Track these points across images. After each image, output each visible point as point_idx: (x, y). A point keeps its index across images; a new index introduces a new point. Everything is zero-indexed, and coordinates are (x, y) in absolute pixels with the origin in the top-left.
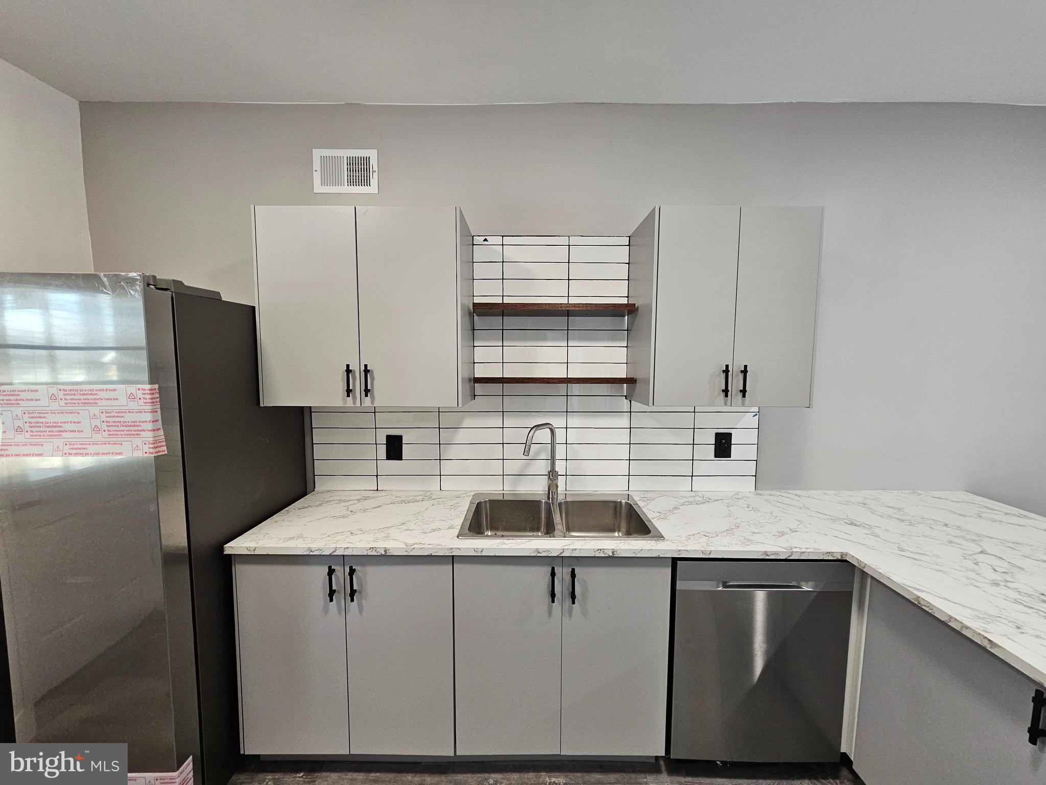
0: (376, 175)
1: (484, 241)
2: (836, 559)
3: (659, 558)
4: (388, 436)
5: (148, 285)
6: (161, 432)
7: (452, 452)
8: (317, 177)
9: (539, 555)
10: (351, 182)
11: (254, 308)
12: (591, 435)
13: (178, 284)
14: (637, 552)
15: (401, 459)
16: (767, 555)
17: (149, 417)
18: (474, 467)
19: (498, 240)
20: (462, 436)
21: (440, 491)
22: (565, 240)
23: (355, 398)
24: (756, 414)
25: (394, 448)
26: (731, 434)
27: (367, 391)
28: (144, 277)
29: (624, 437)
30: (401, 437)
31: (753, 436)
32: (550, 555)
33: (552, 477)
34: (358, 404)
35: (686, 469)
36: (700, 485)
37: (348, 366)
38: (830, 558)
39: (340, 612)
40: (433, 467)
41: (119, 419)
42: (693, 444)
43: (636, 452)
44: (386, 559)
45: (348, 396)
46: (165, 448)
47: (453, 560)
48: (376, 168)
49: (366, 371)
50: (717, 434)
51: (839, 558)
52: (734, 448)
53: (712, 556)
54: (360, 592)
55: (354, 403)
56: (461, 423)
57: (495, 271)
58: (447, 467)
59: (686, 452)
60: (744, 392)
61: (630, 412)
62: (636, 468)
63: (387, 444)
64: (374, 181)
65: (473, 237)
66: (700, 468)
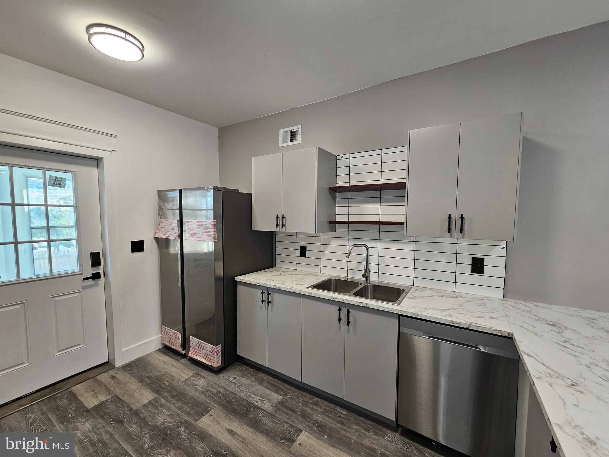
0: (300, 135)
1: (342, 157)
2: (504, 335)
3: (389, 312)
4: (301, 246)
5: (215, 189)
6: (216, 235)
7: (326, 256)
8: (280, 140)
9: (333, 300)
10: (292, 140)
11: (252, 194)
12: (392, 253)
13: (224, 188)
14: (378, 307)
15: (306, 257)
16: (453, 323)
17: (213, 230)
18: (335, 264)
19: (348, 156)
20: (330, 249)
21: (320, 274)
22: (379, 152)
23: (280, 228)
24: (504, 248)
25: (303, 252)
26: (484, 259)
27: (283, 225)
28: (214, 187)
29: (411, 255)
30: (306, 247)
31: (502, 262)
32: (338, 301)
33: (367, 271)
34: (281, 231)
35: (452, 277)
36: (460, 288)
37: (277, 215)
38: (499, 334)
39: (266, 310)
40: (318, 262)
41: (207, 231)
42: (456, 263)
43: (418, 265)
44: (279, 291)
45: (277, 227)
46: (217, 240)
47: (302, 296)
48: (300, 133)
49: (283, 217)
50: (473, 259)
51: (507, 335)
52: (485, 268)
53: (418, 317)
54: (272, 303)
55: (280, 230)
56: (330, 242)
57: (346, 171)
58: (324, 263)
59: (452, 267)
60: (462, 230)
61: (415, 242)
62: (418, 273)
63: (301, 250)
64: (300, 139)
65: (337, 156)
66: (461, 278)
